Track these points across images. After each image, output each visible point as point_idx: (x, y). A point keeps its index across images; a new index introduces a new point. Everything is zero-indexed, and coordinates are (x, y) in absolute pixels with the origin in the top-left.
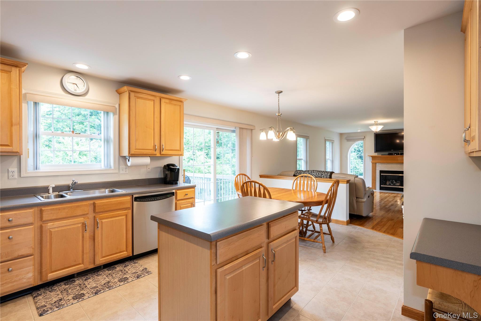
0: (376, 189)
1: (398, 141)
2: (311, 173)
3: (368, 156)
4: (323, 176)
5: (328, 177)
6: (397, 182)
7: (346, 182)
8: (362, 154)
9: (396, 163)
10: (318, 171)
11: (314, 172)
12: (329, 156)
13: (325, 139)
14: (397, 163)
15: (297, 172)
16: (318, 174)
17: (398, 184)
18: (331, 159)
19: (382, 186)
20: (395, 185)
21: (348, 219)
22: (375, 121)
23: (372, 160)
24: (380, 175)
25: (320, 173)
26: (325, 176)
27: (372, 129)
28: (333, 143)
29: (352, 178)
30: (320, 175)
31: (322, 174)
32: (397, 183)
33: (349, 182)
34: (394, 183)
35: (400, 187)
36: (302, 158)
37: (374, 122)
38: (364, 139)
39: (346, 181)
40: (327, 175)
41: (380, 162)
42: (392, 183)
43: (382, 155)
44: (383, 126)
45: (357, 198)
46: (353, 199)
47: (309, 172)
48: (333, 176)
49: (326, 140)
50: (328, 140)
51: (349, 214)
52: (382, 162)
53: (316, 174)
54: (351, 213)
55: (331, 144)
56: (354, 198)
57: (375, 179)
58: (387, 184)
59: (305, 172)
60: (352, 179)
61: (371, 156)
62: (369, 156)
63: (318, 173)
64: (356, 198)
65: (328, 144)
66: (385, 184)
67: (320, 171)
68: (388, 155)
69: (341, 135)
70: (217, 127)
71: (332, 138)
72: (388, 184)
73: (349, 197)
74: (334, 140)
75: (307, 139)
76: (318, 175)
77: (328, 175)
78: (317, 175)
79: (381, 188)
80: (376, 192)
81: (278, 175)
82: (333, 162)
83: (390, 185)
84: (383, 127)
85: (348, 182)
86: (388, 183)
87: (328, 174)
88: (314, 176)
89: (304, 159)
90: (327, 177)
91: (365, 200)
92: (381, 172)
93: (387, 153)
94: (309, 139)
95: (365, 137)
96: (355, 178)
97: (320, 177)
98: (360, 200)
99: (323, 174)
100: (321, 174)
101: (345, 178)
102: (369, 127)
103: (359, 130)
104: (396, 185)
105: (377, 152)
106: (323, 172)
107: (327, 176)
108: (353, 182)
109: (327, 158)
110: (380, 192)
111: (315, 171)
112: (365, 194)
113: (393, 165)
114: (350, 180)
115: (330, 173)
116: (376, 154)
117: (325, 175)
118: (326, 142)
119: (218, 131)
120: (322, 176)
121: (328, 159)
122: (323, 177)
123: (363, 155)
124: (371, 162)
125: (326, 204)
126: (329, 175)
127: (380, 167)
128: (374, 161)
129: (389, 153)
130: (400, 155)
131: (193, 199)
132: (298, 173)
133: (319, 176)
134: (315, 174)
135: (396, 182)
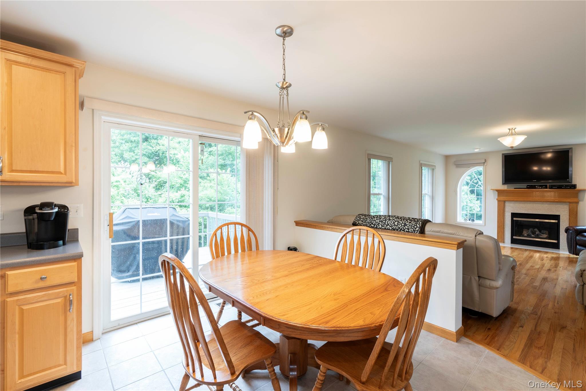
0: (504, 242)
1: (535, 168)
2: (384, 222)
3: (491, 189)
4: (407, 228)
5: (417, 231)
6: (542, 232)
7: (456, 246)
8: (481, 186)
9: (541, 201)
10: (398, 218)
11: (390, 220)
12: (426, 189)
13: (421, 163)
14: (544, 202)
15: (360, 218)
16: (398, 224)
17: (545, 236)
18: (430, 193)
19: (514, 237)
20: (539, 236)
21: (460, 325)
22: (511, 127)
23: (498, 196)
24: (512, 221)
25: (401, 222)
26: (411, 228)
27: (503, 143)
28: (433, 169)
29: (470, 235)
30: (401, 225)
31: (405, 225)
32: (543, 234)
33: (464, 244)
34: (537, 233)
35: (547, 240)
36: (381, 193)
37: (509, 130)
38: (484, 163)
39: (456, 243)
40: (415, 227)
41: (512, 200)
42: (534, 233)
43: (515, 188)
44: (526, 137)
45: (479, 277)
46: (471, 278)
47: (380, 219)
48: (428, 228)
49: (421, 166)
50: (426, 165)
51: (463, 308)
52: (515, 200)
53: (394, 223)
54: (466, 307)
55: (430, 171)
56: (473, 278)
57: (504, 226)
58: (523, 234)
59: (374, 218)
60: (470, 237)
61: (497, 191)
62: (493, 190)
63: (398, 221)
64: (477, 278)
65: (426, 172)
66: (521, 235)
67: (401, 218)
68: (527, 188)
69: (447, 158)
70: (201, 133)
71: (434, 163)
72: (526, 235)
73: (463, 274)
74: (435, 165)
75: (389, 162)
76: (397, 226)
77: (417, 227)
78: (395, 225)
79: (513, 241)
80: (504, 247)
81: (328, 222)
82: (433, 198)
83: (529, 236)
84: (525, 139)
85: (461, 245)
86: (525, 233)
87: (416, 225)
88: (390, 226)
89: (383, 194)
90: (414, 231)
91: (499, 283)
92: (514, 215)
93: (525, 185)
94: (392, 162)
95: (485, 160)
96: (476, 236)
97: (401, 229)
98: (488, 282)
99: (408, 223)
100: (403, 224)
101: (453, 234)
102: (498, 139)
103: (477, 149)
104: (541, 236)
105: (506, 183)
106: (407, 220)
107: (415, 229)
108: (473, 244)
109: (423, 193)
110: (512, 248)
111: (392, 217)
112: (500, 270)
113: (535, 205)
114: (466, 241)
115: (422, 222)
116: (505, 187)
117: (411, 226)
118: (423, 168)
119: (202, 140)
120: (405, 228)
121: (426, 194)
122: (408, 231)
123: (482, 188)
124: (497, 200)
125: (392, 328)
126: (420, 227)
127: (511, 208)
128: (502, 198)
129: (528, 185)
130: (549, 188)
131: (73, 285)
132: (362, 220)
133: (399, 228)
134: (392, 223)
135: (540, 231)
